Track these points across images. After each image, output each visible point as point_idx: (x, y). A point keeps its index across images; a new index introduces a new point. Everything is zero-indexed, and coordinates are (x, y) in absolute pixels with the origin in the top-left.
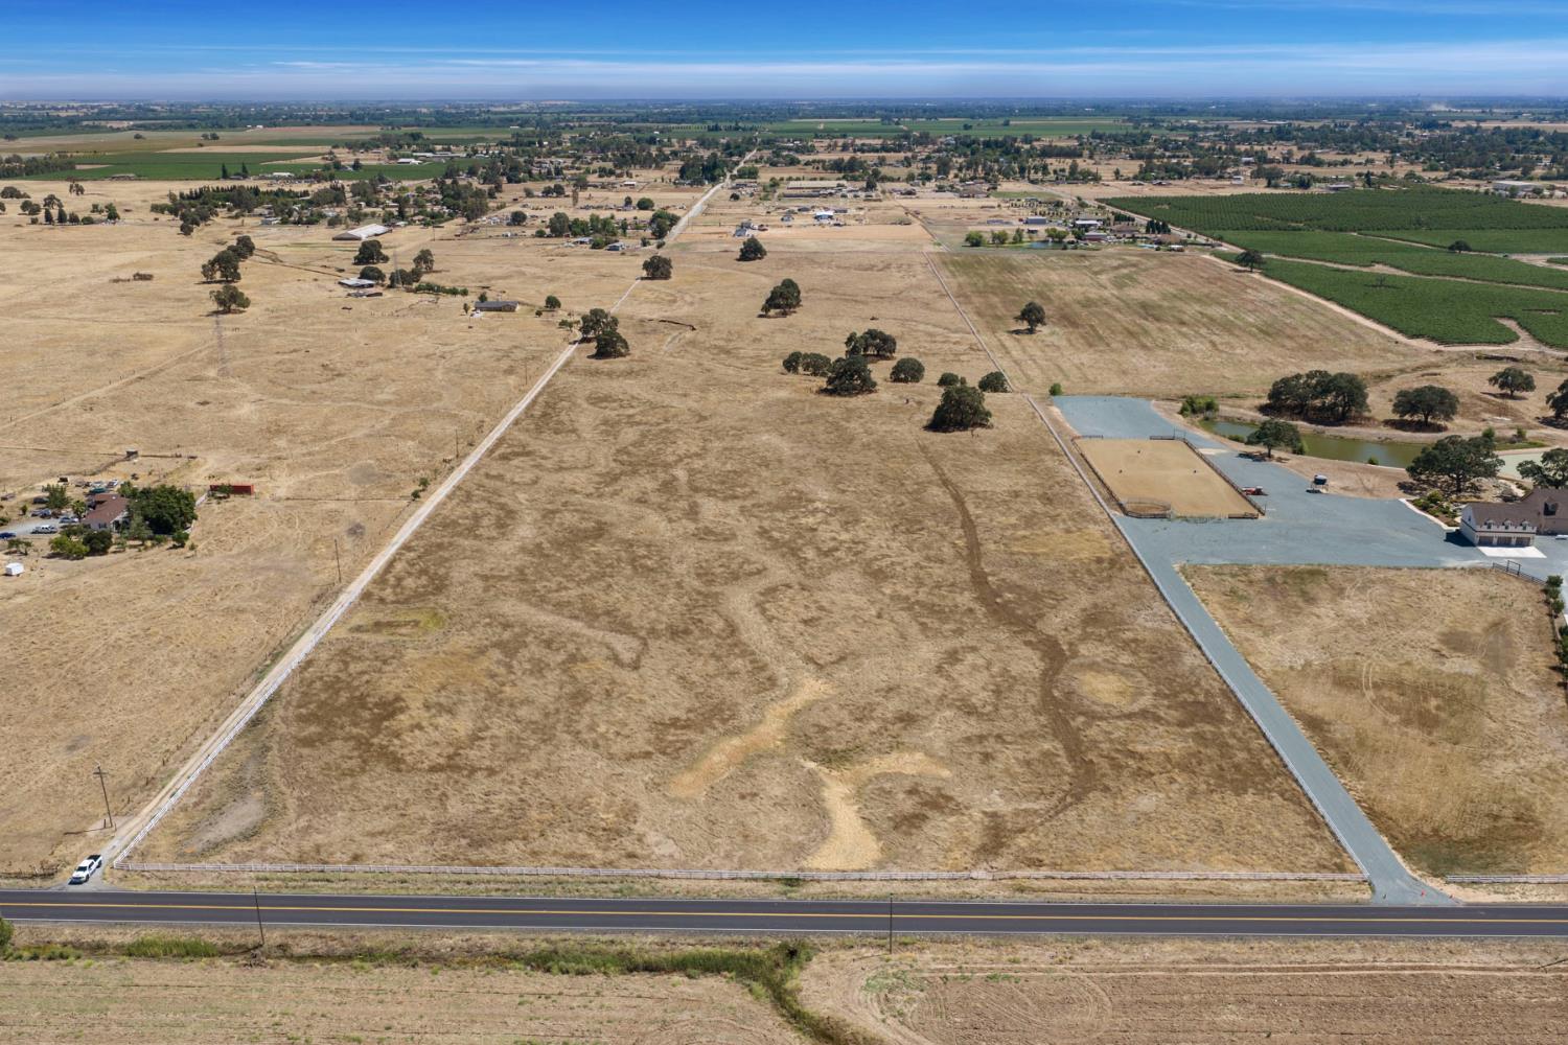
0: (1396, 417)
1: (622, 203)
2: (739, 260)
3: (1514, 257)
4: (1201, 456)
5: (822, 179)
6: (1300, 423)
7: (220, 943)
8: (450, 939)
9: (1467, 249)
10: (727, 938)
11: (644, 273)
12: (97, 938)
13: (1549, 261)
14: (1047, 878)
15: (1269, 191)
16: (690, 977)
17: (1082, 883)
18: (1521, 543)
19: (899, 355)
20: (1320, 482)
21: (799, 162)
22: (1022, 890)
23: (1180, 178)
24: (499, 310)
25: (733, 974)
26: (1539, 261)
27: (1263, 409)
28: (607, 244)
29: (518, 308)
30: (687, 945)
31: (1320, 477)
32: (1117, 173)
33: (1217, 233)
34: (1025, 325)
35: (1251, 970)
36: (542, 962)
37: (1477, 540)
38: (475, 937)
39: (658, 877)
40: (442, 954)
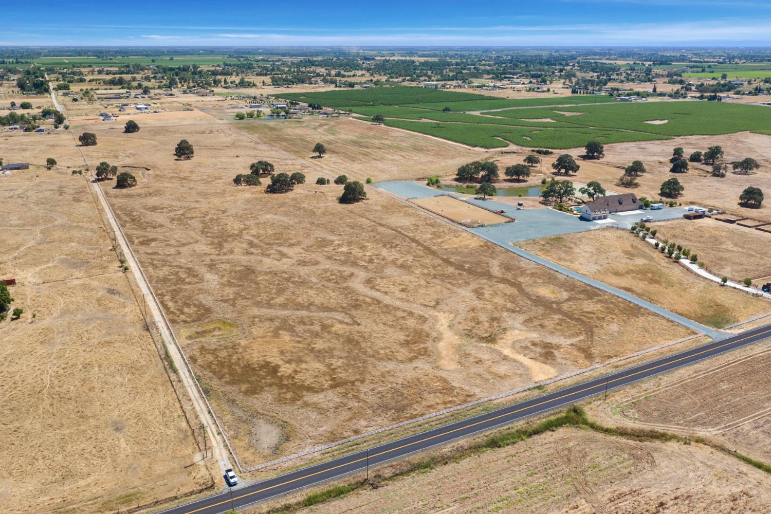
0: (509, 178)
1: (10, 106)
2: (126, 132)
3: (467, 113)
4: (463, 201)
5: (111, 89)
6: (475, 184)
7: (346, 485)
8: (447, 448)
9: (450, 110)
10: (547, 413)
11: (80, 143)
12: (283, 504)
13: (481, 113)
14: (619, 361)
15: (337, 89)
16: (553, 431)
17: (632, 359)
18: (605, 218)
19: (276, 173)
20: (520, 205)
21: (85, 80)
22: (617, 367)
23: (293, 84)
24: (18, 168)
25: (568, 424)
26: (477, 113)
27: (456, 180)
28: (34, 129)
29: (30, 166)
30: (538, 421)
31: (520, 203)
32: (263, 82)
33: (348, 108)
34: (318, 154)
35: (711, 371)
36: (494, 444)
37: (591, 219)
38: (455, 444)
39: (490, 400)
40: (448, 456)
